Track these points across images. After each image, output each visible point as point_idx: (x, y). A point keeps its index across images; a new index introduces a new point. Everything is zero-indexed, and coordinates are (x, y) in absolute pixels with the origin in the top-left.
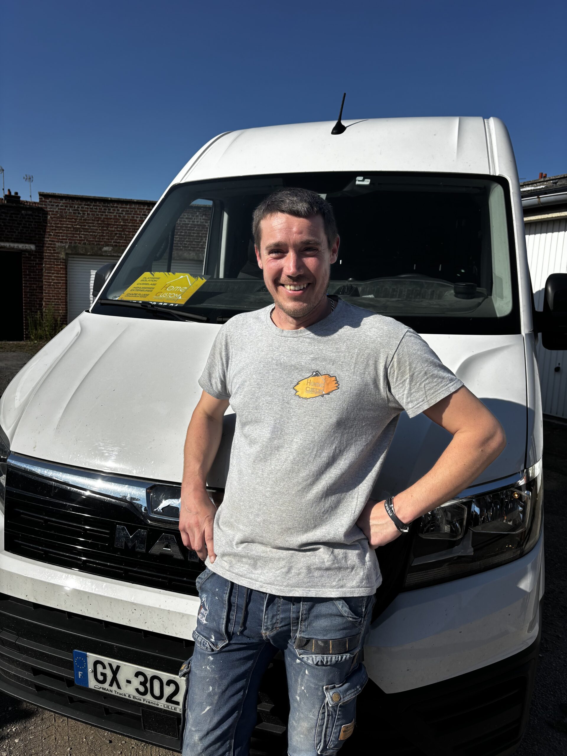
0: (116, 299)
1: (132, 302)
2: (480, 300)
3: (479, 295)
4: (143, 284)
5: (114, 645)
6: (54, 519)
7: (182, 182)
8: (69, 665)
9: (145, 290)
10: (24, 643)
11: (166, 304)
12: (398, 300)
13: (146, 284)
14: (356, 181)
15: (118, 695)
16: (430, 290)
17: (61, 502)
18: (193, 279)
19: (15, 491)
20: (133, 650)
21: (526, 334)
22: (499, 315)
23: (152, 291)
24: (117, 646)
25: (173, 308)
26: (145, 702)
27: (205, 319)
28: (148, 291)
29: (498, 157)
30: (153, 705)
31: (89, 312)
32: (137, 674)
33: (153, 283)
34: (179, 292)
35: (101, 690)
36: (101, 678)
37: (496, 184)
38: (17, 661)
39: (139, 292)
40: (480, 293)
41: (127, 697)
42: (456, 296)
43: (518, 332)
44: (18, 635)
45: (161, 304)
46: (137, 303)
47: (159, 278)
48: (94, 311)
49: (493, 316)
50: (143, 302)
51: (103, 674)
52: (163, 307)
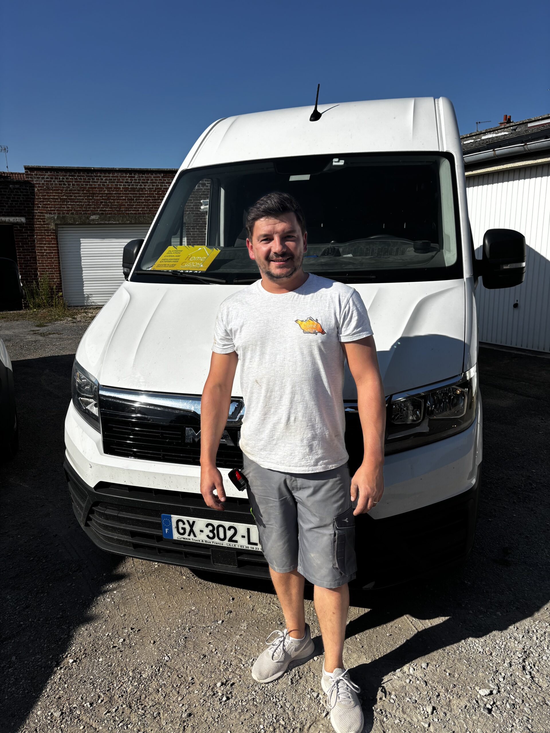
0: (150, 269)
1: (163, 271)
2: (433, 253)
4: (169, 256)
5: (189, 508)
6: (138, 429)
7: (189, 168)
8: (158, 526)
9: (172, 261)
10: (124, 515)
11: (191, 271)
12: (371, 258)
13: (172, 256)
14: (332, 162)
15: (194, 541)
16: (396, 248)
17: (143, 416)
18: (210, 250)
19: (108, 412)
20: (204, 510)
21: (467, 279)
22: (447, 265)
23: (177, 262)
24: (192, 508)
25: (197, 274)
26: (214, 544)
27: (224, 281)
28: (174, 262)
29: (446, 135)
30: (219, 545)
31: (128, 281)
32: (207, 526)
33: (177, 255)
34: (199, 261)
35: (182, 539)
36: (182, 531)
37: (444, 159)
38: (119, 529)
39: (167, 263)
40: (434, 248)
41: (201, 542)
42: (415, 252)
43: (462, 277)
44: (120, 510)
45: (187, 271)
46: (168, 271)
47: (181, 251)
48: (133, 280)
49: (443, 266)
50: (173, 271)
51: (183, 528)
52: (188, 273)
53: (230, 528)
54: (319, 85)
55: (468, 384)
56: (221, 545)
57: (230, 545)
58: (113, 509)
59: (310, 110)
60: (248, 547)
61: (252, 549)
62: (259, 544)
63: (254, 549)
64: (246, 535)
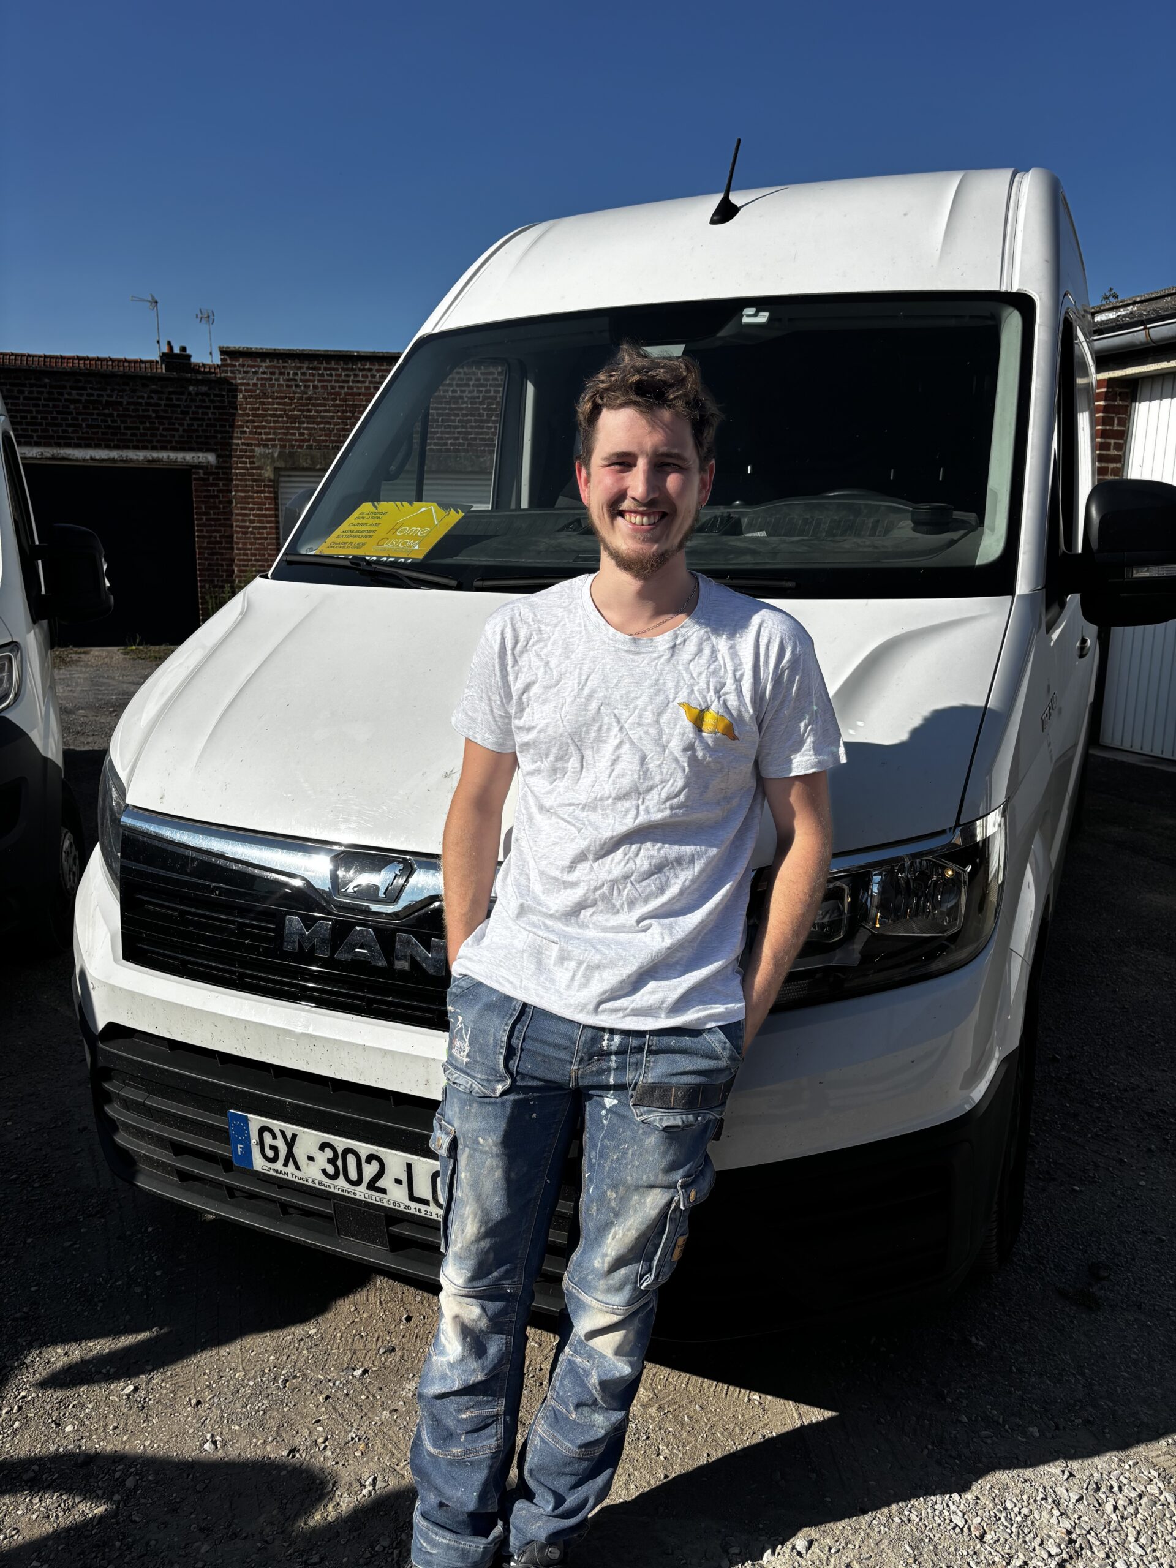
0: (312, 553)
1: (338, 558)
2: (954, 535)
3: (960, 525)
4: (358, 524)
5: (285, 1102)
6: (193, 910)
7: (434, 332)
8: (222, 1136)
9: (362, 534)
10: (156, 1102)
11: (392, 559)
12: (803, 540)
13: (363, 525)
14: (742, 316)
15: (297, 1180)
16: (872, 520)
17: (202, 881)
18: (442, 512)
19: (134, 865)
20: (313, 1109)
21: (1024, 596)
22: (979, 562)
23: (371, 536)
24: (289, 1103)
25: (402, 566)
26: (336, 1191)
27: (454, 583)
28: (366, 537)
29: (1023, 253)
30: (349, 1195)
31: (268, 578)
32: (323, 1146)
33: (374, 522)
34: (414, 537)
35: (272, 1173)
36: (270, 1154)
37: (1011, 309)
38: (149, 1133)
39: (350, 540)
40: (963, 521)
41: (310, 1184)
42: (914, 529)
44: (147, 1091)
45: (385, 559)
46: (346, 559)
47: (384, 514)
48: (275, 577)
49: (969, 564)
50: (354, 557)
51: (273, 1148)
52: (386, 564)
53: (371, 1158)
54: (739, 141)
55: (978, 853)
56: (353, 1196)
57: (370, 1197)
58: (136, 1087)
59: (715, 200)
60: (409, 1208)
61: (418, 1213)
62: (432, 1204)
63: (423, 1214)
64: (404, 1178)
